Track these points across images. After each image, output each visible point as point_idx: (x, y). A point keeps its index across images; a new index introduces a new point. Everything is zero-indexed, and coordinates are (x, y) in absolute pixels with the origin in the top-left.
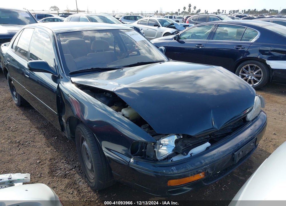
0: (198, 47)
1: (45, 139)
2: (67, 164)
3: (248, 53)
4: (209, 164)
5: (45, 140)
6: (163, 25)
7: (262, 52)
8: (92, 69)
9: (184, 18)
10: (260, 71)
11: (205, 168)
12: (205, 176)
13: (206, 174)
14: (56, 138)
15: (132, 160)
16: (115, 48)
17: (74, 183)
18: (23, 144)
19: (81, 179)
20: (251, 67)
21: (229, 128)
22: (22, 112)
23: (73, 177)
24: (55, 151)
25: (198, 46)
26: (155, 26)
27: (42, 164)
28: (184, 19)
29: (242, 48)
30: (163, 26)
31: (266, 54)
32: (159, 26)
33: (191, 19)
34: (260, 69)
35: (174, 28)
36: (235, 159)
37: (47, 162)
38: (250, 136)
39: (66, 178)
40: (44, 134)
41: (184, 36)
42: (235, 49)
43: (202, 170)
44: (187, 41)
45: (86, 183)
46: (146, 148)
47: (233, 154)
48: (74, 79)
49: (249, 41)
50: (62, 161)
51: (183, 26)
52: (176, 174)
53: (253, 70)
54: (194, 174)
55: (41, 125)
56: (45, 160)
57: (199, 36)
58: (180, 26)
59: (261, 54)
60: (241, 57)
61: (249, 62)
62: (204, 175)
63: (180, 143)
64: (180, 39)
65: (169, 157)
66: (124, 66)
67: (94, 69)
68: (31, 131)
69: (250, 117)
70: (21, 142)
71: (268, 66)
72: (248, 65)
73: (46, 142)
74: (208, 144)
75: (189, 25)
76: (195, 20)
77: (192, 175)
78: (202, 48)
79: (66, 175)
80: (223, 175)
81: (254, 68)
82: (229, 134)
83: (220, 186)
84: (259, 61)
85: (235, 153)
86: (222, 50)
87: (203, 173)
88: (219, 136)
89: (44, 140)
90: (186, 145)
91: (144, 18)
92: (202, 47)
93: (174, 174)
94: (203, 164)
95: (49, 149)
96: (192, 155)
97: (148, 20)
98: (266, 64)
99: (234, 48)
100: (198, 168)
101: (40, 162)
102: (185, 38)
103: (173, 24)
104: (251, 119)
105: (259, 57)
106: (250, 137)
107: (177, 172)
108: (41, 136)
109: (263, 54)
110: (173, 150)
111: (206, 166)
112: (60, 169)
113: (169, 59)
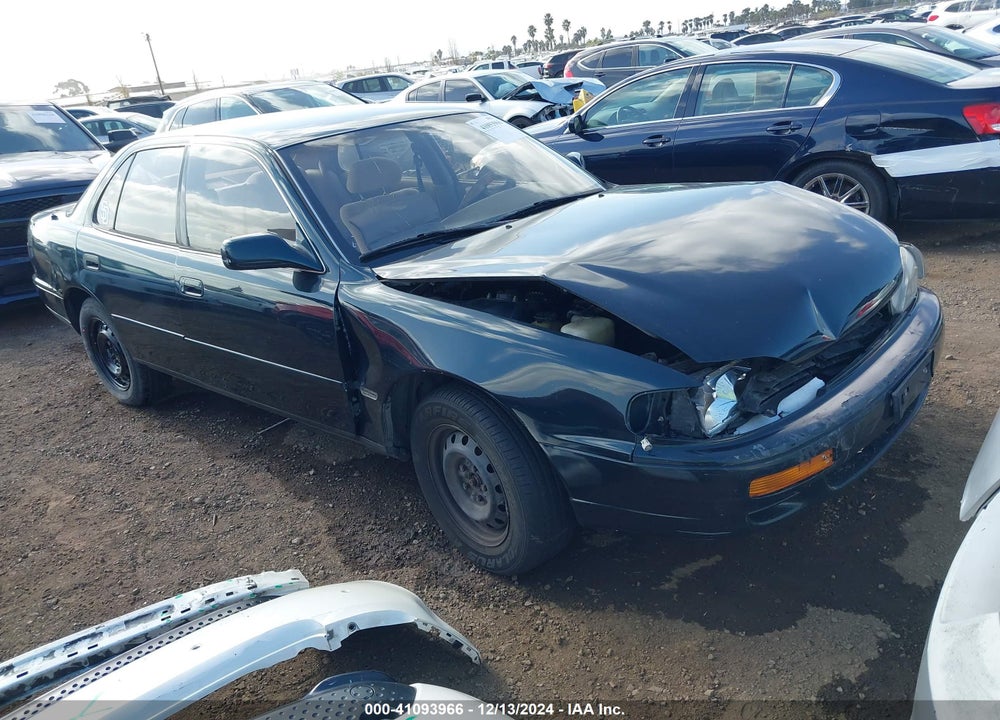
0: (652, 144)
1: (276, 480)
2: (387, 531)
3: (811, 142)
4: (841, 425)
5: (282, 484)
6: (497, 94)
7: (856, 132)
8: (421, 237)
9: (542, 65)
10: (859, 192)
11: (832, 437)
12: (834, 460)
13: (837, 453)
14: (312, 472)
15: (645, 444)
16: (420, 179)
17: (436, 573)
18: (217, 506)
19: (450, 561)
20: (829, 182)
21: (854, 338)
22: (156, 423)
23: (424, 559)
24: (331, 505)
25: (651, 141)
26: (470, 99)
27: (310, 547)
28: (545, 66)
29: (793, 130)
30: (496, 98)
31: (868, 137)
32: (484, 100)
33: (579, 63)
34: (858, 186)
35: (537, 98)
36: (896, 410)
37: (325, 538)
38: (915, 348)
39: (403, 565)
40: (269, 470)
41: (597, 116)
42: (771, 134)
43: (827, 442)
44: (611, 131)
45: (470, 567)
46: (669, 411)
47: (890, 397)
48: (387, 271)
49: (808, 105)
50: (367, 528)
51: (565, 88)
52: (768, 459)
53: (836, 192)
54: (812, 456)
55: (243, 447)
56: (314, 534)
57: (643, 110)
58: (556, 90)
59: (855, 140)
60: (793, 159)
61: (819, 167)
62: (831, 459)
63: (749, 387)
64: (586, 126)
65: (728, 429)
66: (502, 217)
67: (425, 238)
68: (221, 469)
69: (898, 303)
70: (207, 502)
71: (881, 173)
72: (820, 178)
73: (286, 490)
74: (816, 383)
75: (581, 83)
76: (593, 64)
77: (805, 459)
78: (666, 145)
79: (399, 559)
80: (867, 463)
81: (839, 184)
82: (862, 351)
83: (850, 507)
84: (848, 160)
85: (893, 394)
86: (715, 145)
87: (830, 452)
88: (834, 362)
89: (277, 484)
90: (768, 389)
91: (422, 81)
92: (664, 143)
93: (763, 461)
94: (827, 426)
95: (310, 504)
96: (784, 415)
97: (442, 83)
98: (872, 165)
99: (765, 133)
100: (818, 438)
101: (302, 542)
102: (602, 124)
103: (531, 86)
104: (903, 308)
105: (848, 149)
106: (917, 352)
107: (769, 455)
108: (258, 475)
109: (859, 138)
110: (732, 413)
111: (835, 432)
112: (372, 548)
113: (609, 184)
